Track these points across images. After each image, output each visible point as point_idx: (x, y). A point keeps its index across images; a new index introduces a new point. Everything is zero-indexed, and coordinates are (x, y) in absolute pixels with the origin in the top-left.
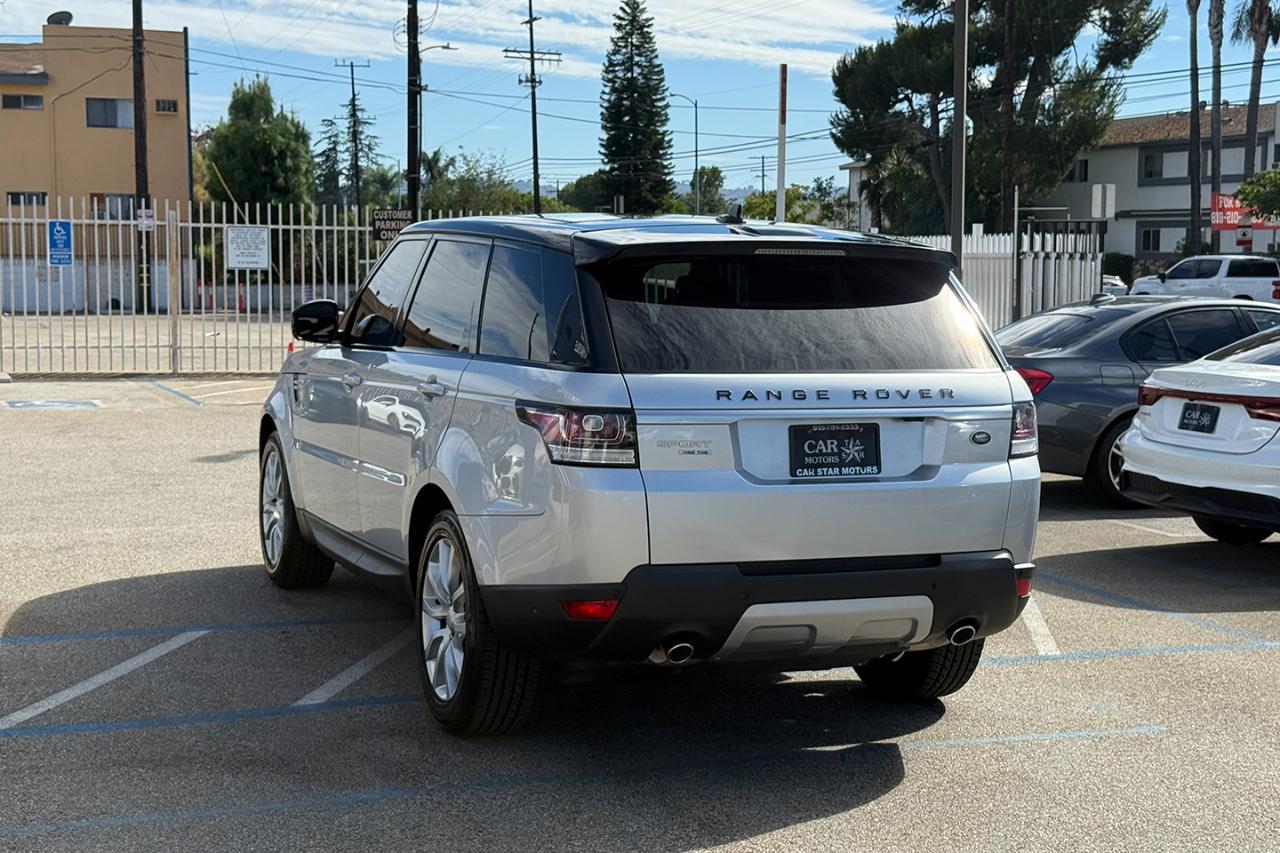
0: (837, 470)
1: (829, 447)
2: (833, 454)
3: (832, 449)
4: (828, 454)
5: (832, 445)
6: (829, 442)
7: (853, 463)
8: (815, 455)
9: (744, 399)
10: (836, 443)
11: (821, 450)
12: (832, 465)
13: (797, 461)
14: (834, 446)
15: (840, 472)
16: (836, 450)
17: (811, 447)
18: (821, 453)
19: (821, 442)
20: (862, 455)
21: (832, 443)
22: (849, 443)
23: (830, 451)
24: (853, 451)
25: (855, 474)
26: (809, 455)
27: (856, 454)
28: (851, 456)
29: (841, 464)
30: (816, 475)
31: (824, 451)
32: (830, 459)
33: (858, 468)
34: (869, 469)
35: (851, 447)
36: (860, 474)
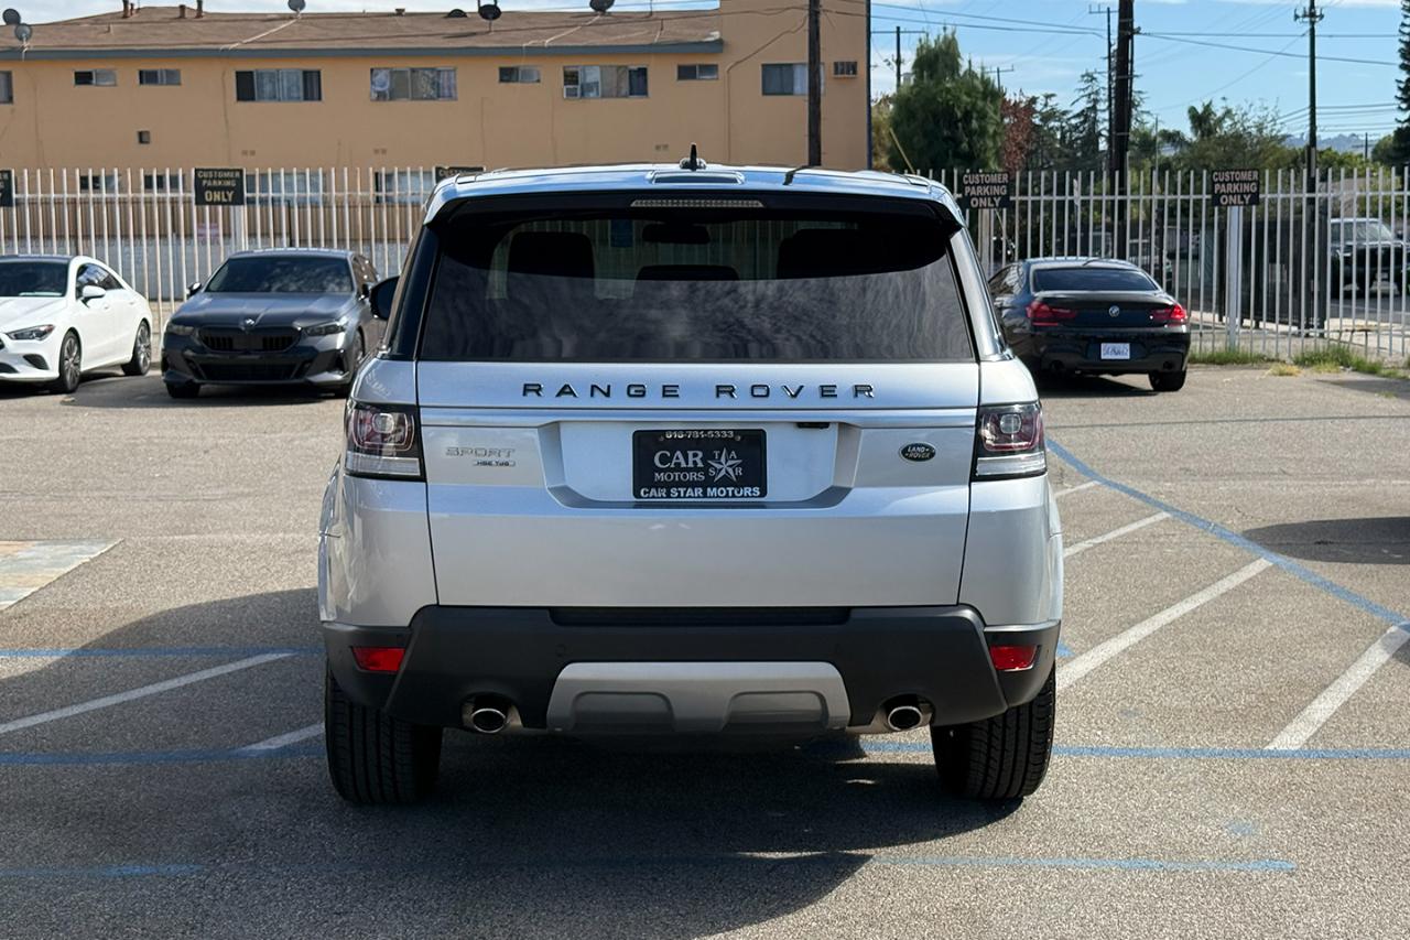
0: (699, 491)
1: (691, 459)
2: (696, 469)
3: (695, 462)
4: (688, 470)
5: (695, 458)
6: (690, 453)
7: (726, 482)
8: (669, 469)
9: (558, 395)
10: (700, 454)
11: (678, 464)
12: (693, 485)
13: (644, 476)
14: (698, 459)
15: (705, 494)
16: (700, 465)
17: (664, 459)
18: (678, 467)
19: (678, 453)
20: (739, 471)
21: (695, 455)
22: (720, 455)
23: (691, 465)
24: (726, 465)
25: (727, 496)
26: (660, 471)
27: (730, 470)
28: (723, 473)
29: (708, 483)
30: (668, 496)
31: (683, 465)
32: (691, 476)
33: (730, 489)
34: (747, 490)
35: (723, 460)
36: (734, 496)
